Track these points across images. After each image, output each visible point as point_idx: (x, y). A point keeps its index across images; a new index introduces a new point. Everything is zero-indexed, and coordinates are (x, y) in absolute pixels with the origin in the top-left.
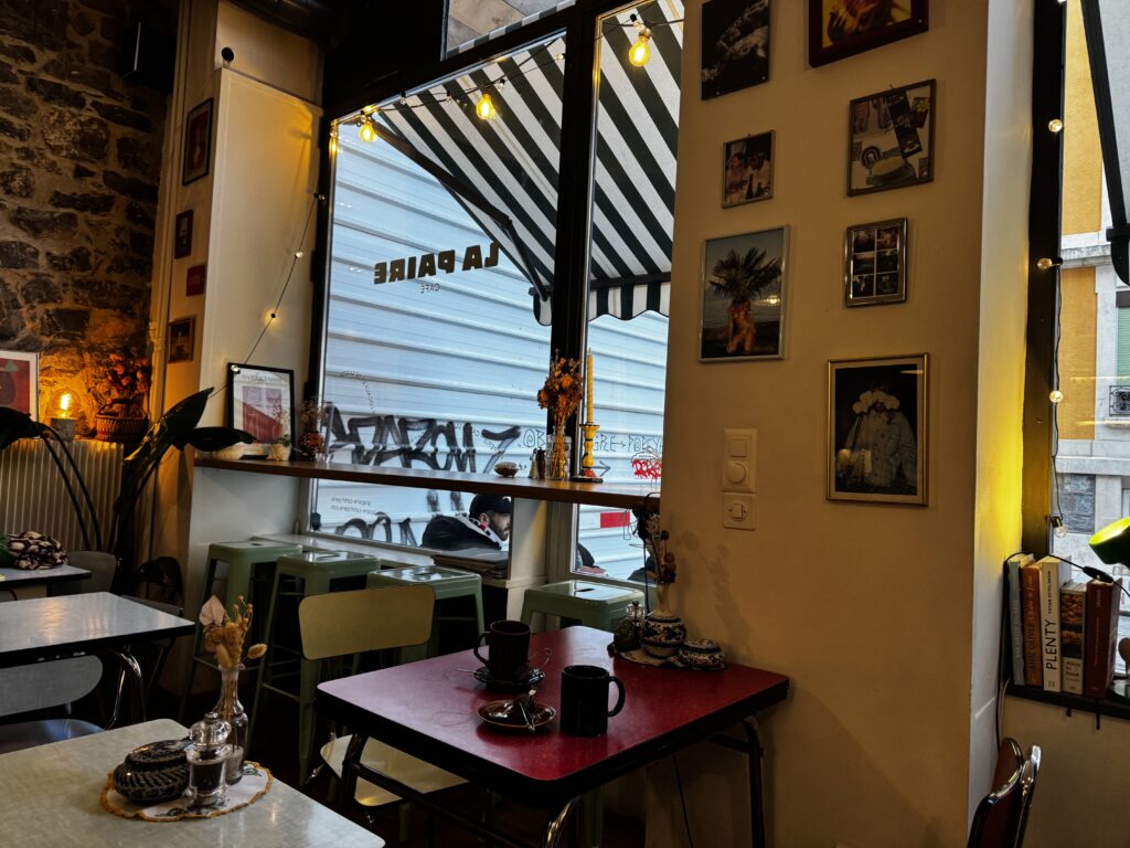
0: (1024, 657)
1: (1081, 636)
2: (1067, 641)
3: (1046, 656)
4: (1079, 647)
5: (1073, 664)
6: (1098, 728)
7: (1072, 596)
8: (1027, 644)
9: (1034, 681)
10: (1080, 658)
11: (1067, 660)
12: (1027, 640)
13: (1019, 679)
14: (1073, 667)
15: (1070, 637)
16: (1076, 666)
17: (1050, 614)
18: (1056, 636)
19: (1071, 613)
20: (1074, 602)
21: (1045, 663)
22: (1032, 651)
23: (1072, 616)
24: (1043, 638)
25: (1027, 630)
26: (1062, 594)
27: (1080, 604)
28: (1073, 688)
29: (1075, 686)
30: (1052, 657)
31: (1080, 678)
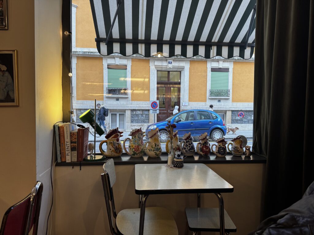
0: (61, 154)
1: (76, 144)
2: (72, 147)
3: (67, 152)
4: (76, 148)
5: (74, 153)
6: (80, 170)
7: (73, 133)
8: (61, 150)
9: (63, 160)
10: (76, 151)
11: (72, 152)
12: (61, 148)
13: (59, 161)
14: (74, 154)
15: (73, 145)
16: (75, 153)
17: (67, 139)
18: (69, 146)
19: (73, 138)
20: (74, 135)
21: (66, 154)
22: (63, 151)
23: (74, 139)
24: (66, 147)
25: (61, 145)
26: (71, 133)
27: (76, 135)
28: (74, 160)
29: (75, 159)
30: (68, 152)
31: (76, 157)
